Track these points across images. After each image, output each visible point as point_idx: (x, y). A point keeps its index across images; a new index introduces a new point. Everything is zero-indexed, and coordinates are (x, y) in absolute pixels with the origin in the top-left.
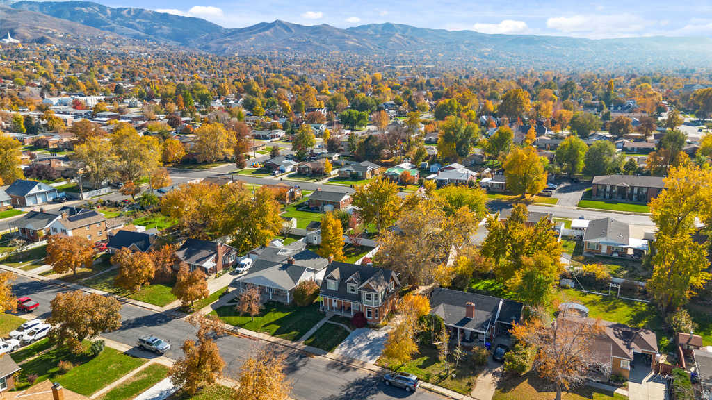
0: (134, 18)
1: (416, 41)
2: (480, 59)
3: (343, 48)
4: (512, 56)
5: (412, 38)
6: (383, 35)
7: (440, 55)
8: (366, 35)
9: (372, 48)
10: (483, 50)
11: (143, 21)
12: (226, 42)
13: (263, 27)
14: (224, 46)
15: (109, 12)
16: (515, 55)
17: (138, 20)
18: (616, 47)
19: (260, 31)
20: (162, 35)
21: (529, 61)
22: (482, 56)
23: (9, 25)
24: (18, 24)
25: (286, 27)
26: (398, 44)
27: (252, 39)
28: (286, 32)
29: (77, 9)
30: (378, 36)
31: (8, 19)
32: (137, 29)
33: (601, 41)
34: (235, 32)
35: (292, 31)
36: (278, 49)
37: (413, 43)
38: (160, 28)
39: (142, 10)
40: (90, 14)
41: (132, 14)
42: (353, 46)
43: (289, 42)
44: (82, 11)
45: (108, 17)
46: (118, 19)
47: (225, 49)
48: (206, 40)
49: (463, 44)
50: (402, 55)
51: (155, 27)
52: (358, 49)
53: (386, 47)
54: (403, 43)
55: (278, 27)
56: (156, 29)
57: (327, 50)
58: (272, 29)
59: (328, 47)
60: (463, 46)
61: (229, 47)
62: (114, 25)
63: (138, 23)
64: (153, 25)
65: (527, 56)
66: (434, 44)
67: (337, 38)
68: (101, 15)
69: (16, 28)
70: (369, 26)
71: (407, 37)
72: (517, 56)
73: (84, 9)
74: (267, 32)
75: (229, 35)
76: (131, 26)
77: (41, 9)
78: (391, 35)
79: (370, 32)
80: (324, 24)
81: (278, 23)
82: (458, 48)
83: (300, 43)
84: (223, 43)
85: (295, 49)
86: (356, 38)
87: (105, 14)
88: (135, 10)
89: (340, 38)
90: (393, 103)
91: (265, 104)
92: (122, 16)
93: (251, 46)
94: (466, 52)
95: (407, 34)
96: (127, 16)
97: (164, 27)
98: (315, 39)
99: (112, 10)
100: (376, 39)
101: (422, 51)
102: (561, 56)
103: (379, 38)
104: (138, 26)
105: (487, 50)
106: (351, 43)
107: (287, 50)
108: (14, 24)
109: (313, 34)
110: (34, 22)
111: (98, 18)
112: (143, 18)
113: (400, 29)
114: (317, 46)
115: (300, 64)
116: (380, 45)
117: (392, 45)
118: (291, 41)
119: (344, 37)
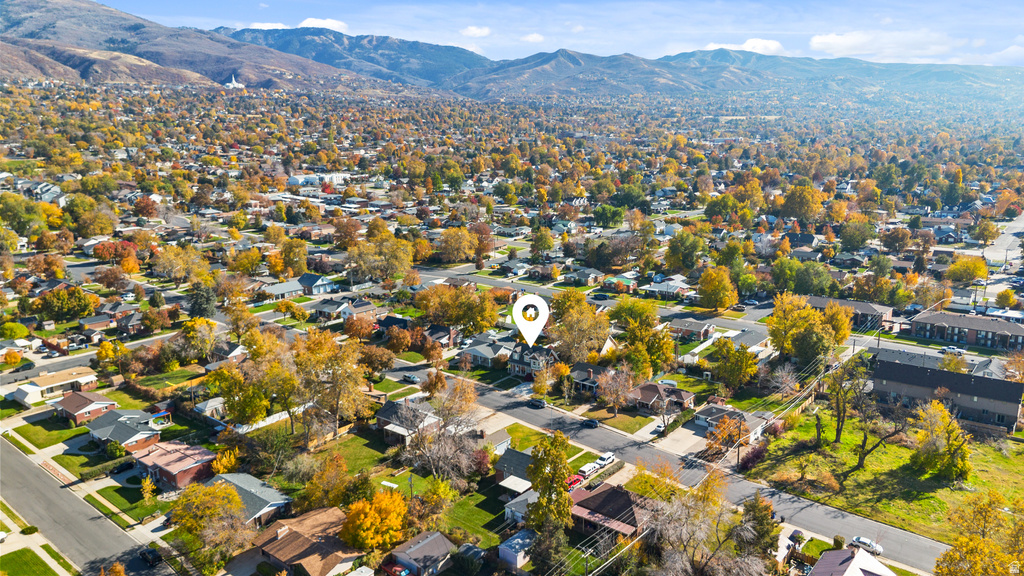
0: (376, 48)
1: (759, 76)
2: (857, 105)
3: (650, 88)
4: (912, 99)
5: (754, 73)
6: (711, 67)
7: (795, 98)
8: (686, 68)
9: (693, 87)
10: (865, 89)
11: (387, 52)
12: (490, 80)
13: (542, 58)
14: (488, 87)
15: (346, 41)
16: (917, 97)
17: (380, 52)
19: (537, 65)
20: (410, 71)
21: (938, 107)
22: (862, 99)
23: (232, 63)
24: (242, 62)
25: (572, 58)
26: (732, 81)
27: (526, 76)
28: (572, 65)
29: (308, 38)
30: (704, 69)
31: (232, 56)
32: (378, 63)
34: (504, 67)
35: (580, 64)
36: (560, 91)
37: (755, 79)
38: (408, 62)
39: (387, 38)
40: (323, 45)
41: (374, 43)
42: (666, 84)
43: (575, 80)
44: (313, 41)
45: (345, 49)
46: (357, 50)
47: (488, 91)
48: (465, 77)
49: (833, 80)
50: (735, 98)
51: (402, 60)
52: (671, 90)
53: (713, 86)
54: (740, 80)
55: (562, 59)
56: (402, 63)
57: (626, 91)
58: (553, 62)
59: (628, 87)
60: (834, 84)
61: (493, 87)
62: (351, 59)
63: (382, 55)
64: (399, 58)
65: (937, 100)
66: (789, 81)
67: (642, 73)
68: (336, 45)
69: (240, 68)
70: (693, 54)
71: (748, 70)
72: (920, 100)
73: (316, 38)
74: (546, 67)
75: (495, 70)
76: (371, 60)
77: (266, 38)
78: (724, 68)
79: (694, 63)
80: (626, 54)
81: (562, 53)
82: (826, 86)
83: (590, 81)
84: (486, 82)
85: (581, 91)
86: (671, 73)
87: (342, 44)
88: (378, 38)
89: (647, 73)
92: (362, 47)
93: (521, 87)
94: (838, 92)
95: (749, 65)
96: (368, 46)
97: (412, 60)
98: (611, 76)
99: (350, 38)
100: (700, 75)
101: (768, 91)
103: (705, 73)
104: (381, 59)
105: (872, 90)
106: (662, 81)
107: (571, 93)
108: (237, 62)
109: (609, 68)
110: (259, 60)
111: (333, 50)
112: (386, 49)
113: (739, 59)
114: (612, 86)
115: (585, 115)
116: (705, 83)
117: (723, 82)
118: (578, 79)
119: (653, 73)
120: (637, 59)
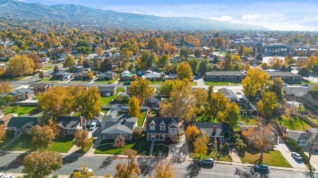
1: (87, 13)
2: (119, 24)
3: (50, 15)
4: (132, 23)
5: (86, 12)
6: (71, 10)
7: (100, 20)
8: (62, 9)
9: (66, 16)
10: (119, 19)
16: (133, 22)
18: (171, 20)
21: (139, 25)
22: (119, 22)
25: (15, 3)
26: (79, 15)
28: (16, 6)
30: (68, 10)
33: (165, 18)
35: (19, 5)
36: (13, 14)
37: (87, 14)
42: (56, 14)
43: (19, 11)
49: (110, 16)
50: (82, 20)
52: (59, 16)
53: (73, 16)
54: (81, 14)
55: (11, 3)
57: (41, 16)
58: (7, 4)
59: (41, 14)
60: (110, 17)
65: (138, 23)
66: (97, 16)
67: (46, 10)
70: (62, 5)
71: (83, 11)
72: (134, 23)
74: (4, 5)
78: (76, 10)
80: (38, 3)
82: (108, 18)
83: (25, 11)
85: (22, 15)
86: (57, 11)
89: (48, 10)
90: (93, 43)
91: (27, 44)
94: (112, 20)
95: (82, 10)
98: (34, 10)
100: (67, 12)
101: (92, 18)
102: (151, 23)
105: (121, 20)
106: (54, 13)
107: (18, 15)
109: (32, 7)
113: (79, 8)
114: (35, 14)
115: (28, 22)
116: (70, 14)
117: (76, 15)
118: (20, 10)
119: (50, 10)
120: (43, 5)
